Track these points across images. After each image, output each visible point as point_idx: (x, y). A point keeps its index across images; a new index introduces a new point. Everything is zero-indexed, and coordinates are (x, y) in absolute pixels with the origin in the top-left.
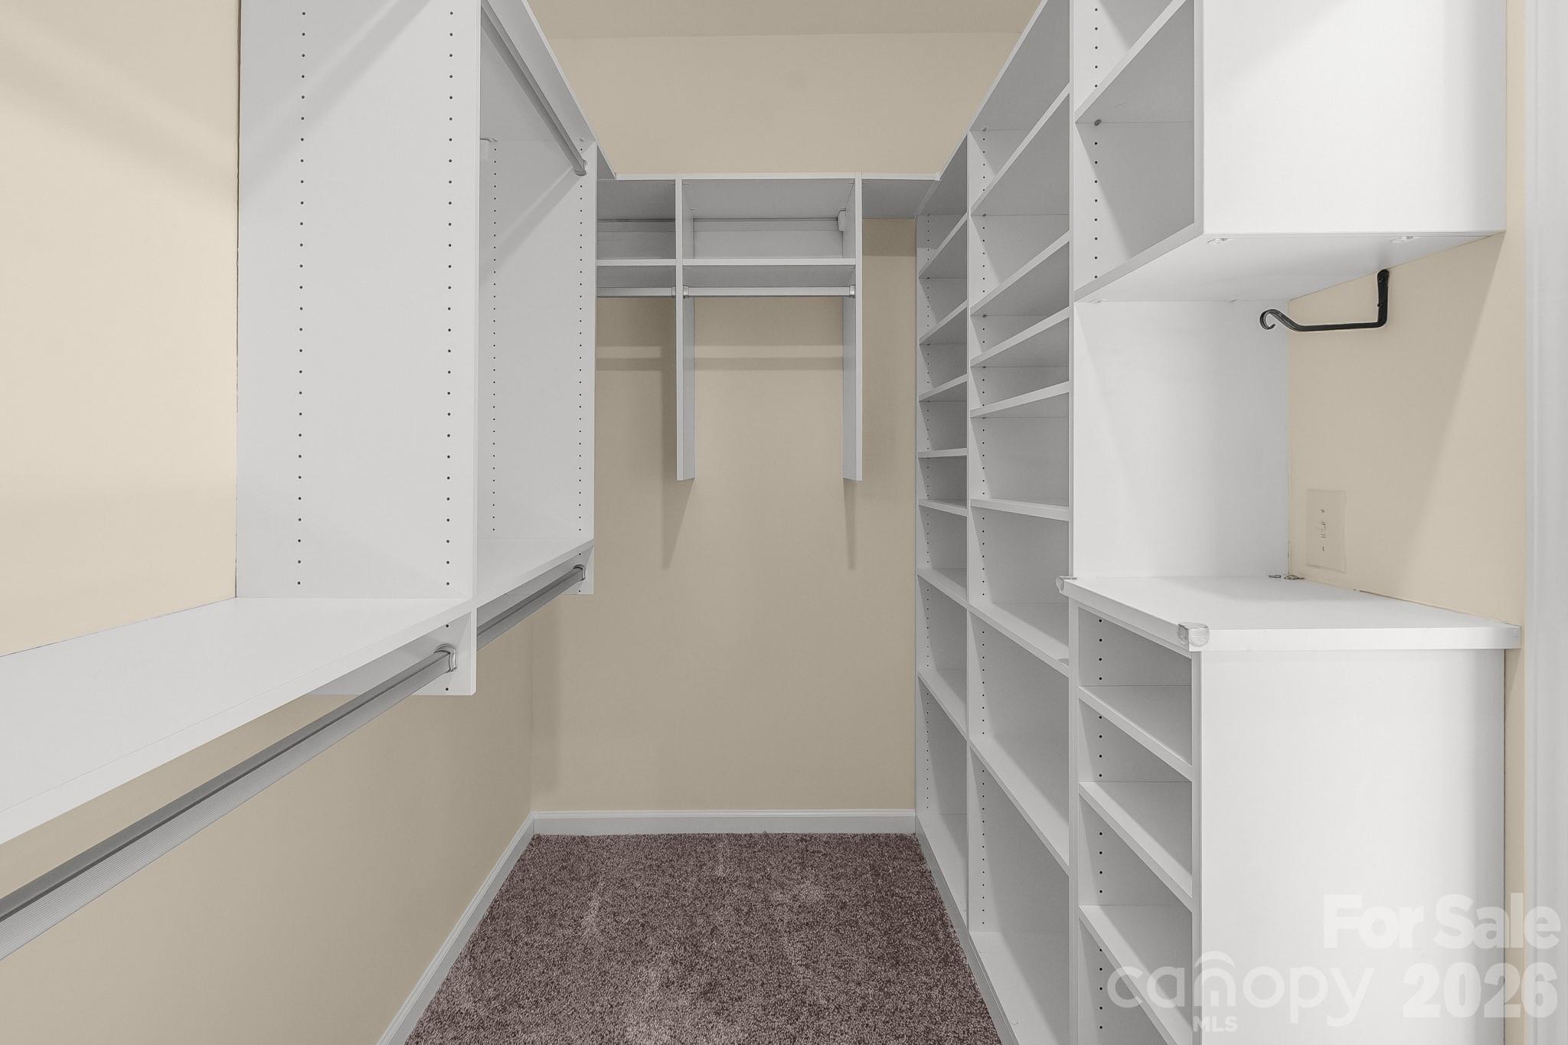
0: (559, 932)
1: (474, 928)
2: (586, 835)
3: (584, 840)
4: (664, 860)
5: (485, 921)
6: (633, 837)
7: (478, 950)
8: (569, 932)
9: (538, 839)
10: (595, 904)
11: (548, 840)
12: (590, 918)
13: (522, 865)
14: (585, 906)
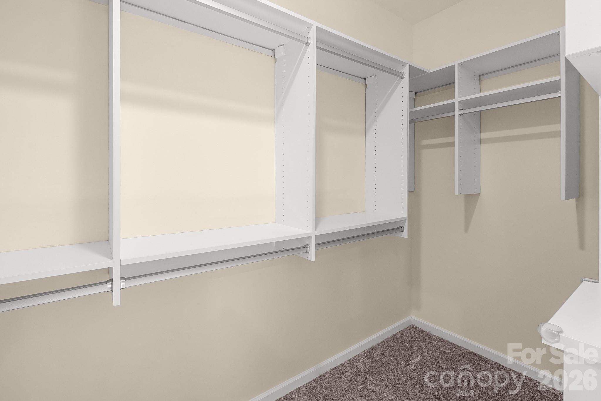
0: (400, 361)
1: (375, 344)
2: (431, 333)
3: (429, 334)
4: (458, 358)
5: (379, 344)
6: (450, 343)
7: (372, 351)
8: (403, 363)
9: (412, 326)
10: (419, 359)
11: (416, 328)
12: (413, 363)
13: (402, 332)
14: (414, 358)
